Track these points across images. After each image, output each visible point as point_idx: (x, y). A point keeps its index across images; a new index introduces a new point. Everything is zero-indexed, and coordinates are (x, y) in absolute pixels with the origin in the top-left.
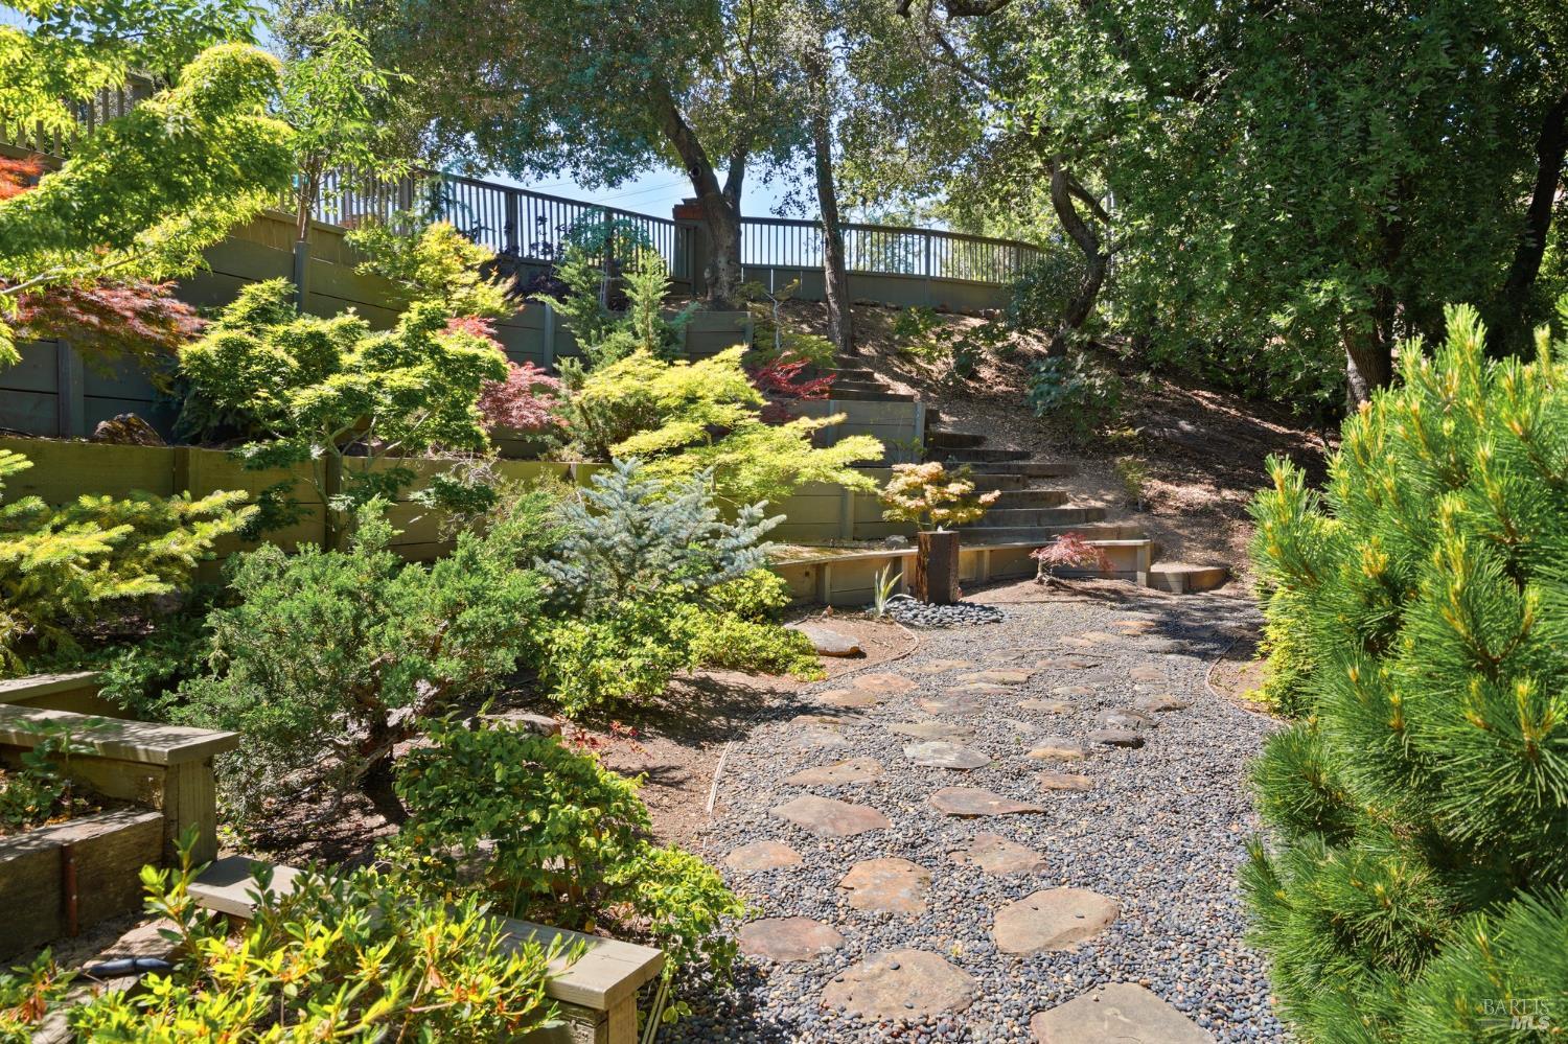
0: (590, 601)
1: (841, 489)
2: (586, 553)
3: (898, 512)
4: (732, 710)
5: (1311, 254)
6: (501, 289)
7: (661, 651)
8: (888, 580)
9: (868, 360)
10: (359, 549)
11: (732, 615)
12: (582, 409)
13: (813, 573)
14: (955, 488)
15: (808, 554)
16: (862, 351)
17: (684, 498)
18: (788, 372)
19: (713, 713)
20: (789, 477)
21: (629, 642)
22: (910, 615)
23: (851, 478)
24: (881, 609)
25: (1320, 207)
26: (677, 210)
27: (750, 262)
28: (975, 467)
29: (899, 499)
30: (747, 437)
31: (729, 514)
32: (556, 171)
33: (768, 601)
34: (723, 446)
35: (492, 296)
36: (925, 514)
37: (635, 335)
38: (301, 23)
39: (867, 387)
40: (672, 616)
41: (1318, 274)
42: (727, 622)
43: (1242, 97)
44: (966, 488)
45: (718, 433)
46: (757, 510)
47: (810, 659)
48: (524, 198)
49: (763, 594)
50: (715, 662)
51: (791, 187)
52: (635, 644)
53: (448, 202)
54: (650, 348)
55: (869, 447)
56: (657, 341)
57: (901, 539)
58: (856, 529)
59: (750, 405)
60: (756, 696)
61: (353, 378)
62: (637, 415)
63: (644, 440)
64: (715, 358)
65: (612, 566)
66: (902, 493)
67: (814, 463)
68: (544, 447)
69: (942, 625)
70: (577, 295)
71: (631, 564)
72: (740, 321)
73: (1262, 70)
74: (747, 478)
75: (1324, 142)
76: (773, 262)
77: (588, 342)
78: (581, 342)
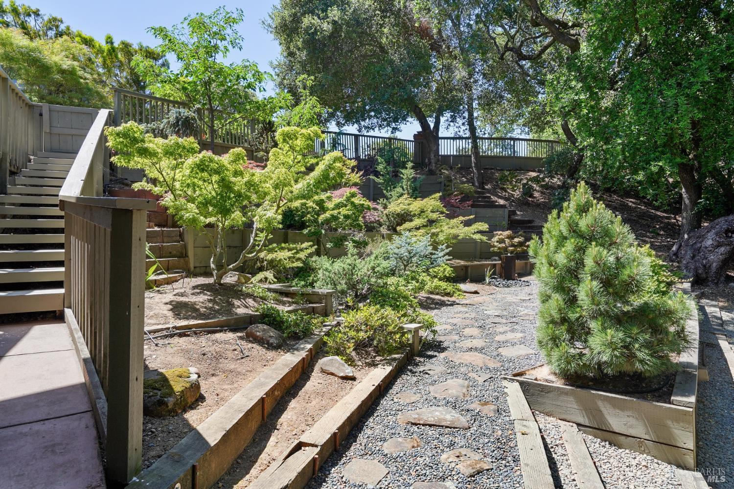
0: (397, 272)
1: (474, 241)
2: (396, 258)
3: (496, 248)
4: (437, 304)
5: (655, 151)
6: (358, 175)
7: (417, 285)
8: (490, 271)
9: (489, 191)
10: (349, 255)
11: (436, 279)
12: (387, 215)
13: (464, 269)
14: (516, 240)
15: (462, 263)
16: (486, 187)
17: (422, 244)
18: (456, 200)
19: (431, 304)
20: (456, 237)
21: (408, 283)
22: (498, 283)
23: (478, 237)
24: (487, 281)
25: (659, 134)
26: (415, 136)
27: (443, 154)
28: (525, 232)
29: (496, 244)
30: (441, 224)
31: (435, 248)
32: (373, 129)
33: (448, 275)
34: (434, 227)
35: (355, 177)
36: (505, 249)
37: (403, 190)
38: (285, 82)
39: (488, 202)
40: (420, 276)
41: (657, 159)
42: (435, 281)
43: (628, 93)
44: (520, 240)
45: (431, 222)
46: (444, 247)
47: (460, 293)
48: (361, 137)
49: (446, 273)
50: (432, 293)
51: (457, 130)
52: (410, 283)
53: (338, 144)
54: (408, 194)
55: (484, 227)
56: (411, 191)
57: (497, 258)
58: (481, 255)
59: (442, 213)
60: (443, 301)
61: (333, 212)
62: (404, 217)
63: (407, 225)
64: (430, 197)
65: (403, 263)
66: (497, 242)
67: (464, 232)
68: (374, 228)
69: (508, 286)
70: (383, 175)
71: (408, 262)
72: (440, 180)
73: (636, 82)
74: (441, 237)
75: (660, 110)
76: (452, 154)
77: (387, 192)
78: (385, 192)
